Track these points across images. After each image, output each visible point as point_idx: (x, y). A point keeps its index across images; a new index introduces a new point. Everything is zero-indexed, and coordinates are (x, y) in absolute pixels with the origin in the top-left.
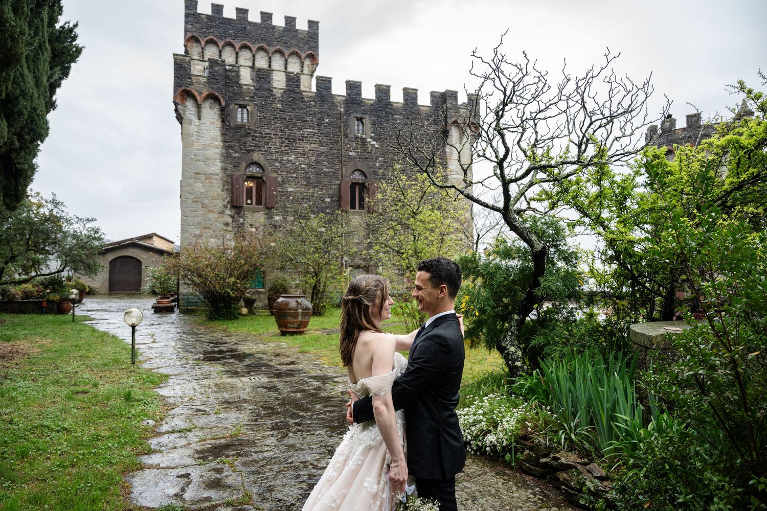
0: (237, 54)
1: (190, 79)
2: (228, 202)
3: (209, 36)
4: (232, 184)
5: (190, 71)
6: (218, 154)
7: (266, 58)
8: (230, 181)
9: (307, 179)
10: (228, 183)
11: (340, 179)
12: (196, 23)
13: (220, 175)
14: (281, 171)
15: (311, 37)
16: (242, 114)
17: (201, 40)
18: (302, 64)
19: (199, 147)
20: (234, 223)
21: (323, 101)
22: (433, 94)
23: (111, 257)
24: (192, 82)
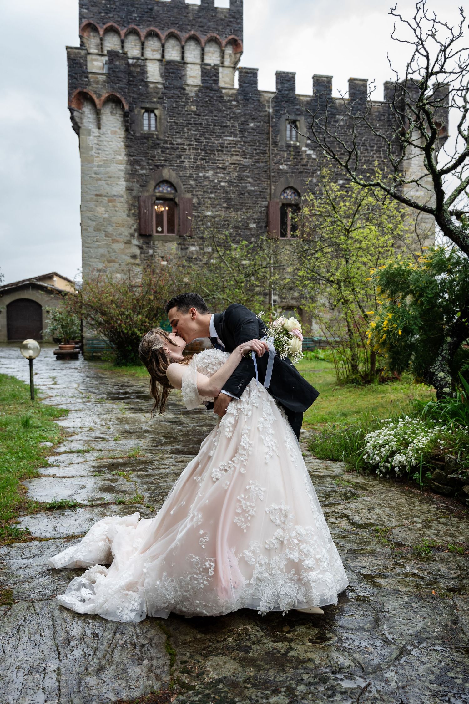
0: (143, 44)
1: (87, 77)
2: (135, 230)
3: (107, 22)
4: (139, 208)
5: (86, 68)
6: (122, 171)
7: (178, 48)
8: (136, 204)
9: (228, 200)
10: (134, 206)
11: (268, 199)
12: (92, 6)
13: (125, 197)
14: (196, 191)
15: (234, 17)
16: (149, 120)
17: (99, 29)
18: (223, 53)
19: (100, 163)
20: (143, 255)
21: (248, 100)
22: (387, 85)
23: (8, 300)
24: (89, 81)
